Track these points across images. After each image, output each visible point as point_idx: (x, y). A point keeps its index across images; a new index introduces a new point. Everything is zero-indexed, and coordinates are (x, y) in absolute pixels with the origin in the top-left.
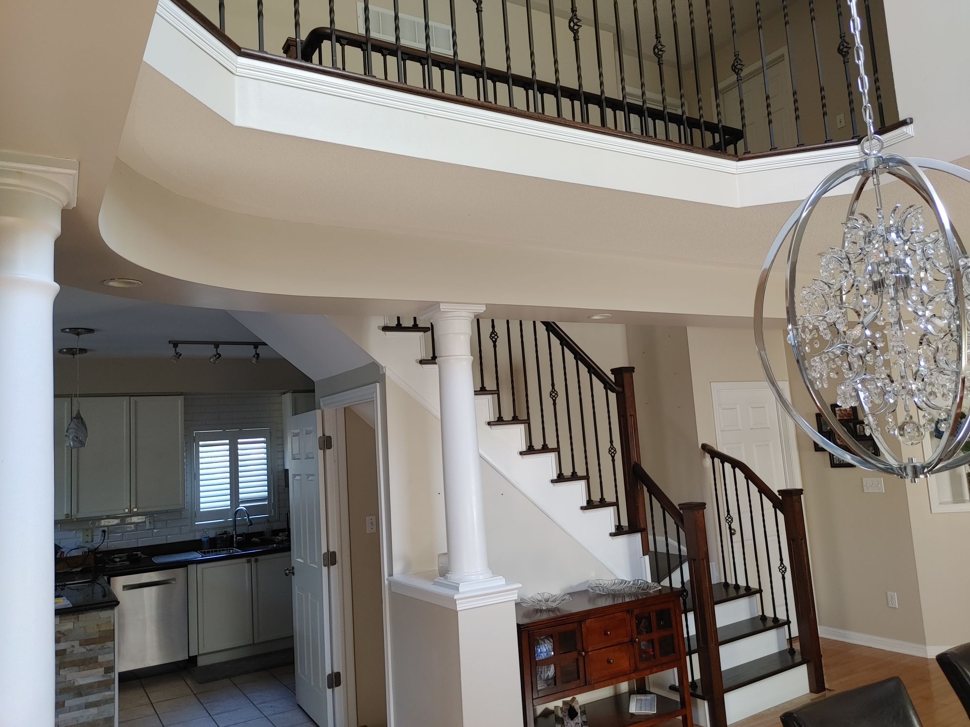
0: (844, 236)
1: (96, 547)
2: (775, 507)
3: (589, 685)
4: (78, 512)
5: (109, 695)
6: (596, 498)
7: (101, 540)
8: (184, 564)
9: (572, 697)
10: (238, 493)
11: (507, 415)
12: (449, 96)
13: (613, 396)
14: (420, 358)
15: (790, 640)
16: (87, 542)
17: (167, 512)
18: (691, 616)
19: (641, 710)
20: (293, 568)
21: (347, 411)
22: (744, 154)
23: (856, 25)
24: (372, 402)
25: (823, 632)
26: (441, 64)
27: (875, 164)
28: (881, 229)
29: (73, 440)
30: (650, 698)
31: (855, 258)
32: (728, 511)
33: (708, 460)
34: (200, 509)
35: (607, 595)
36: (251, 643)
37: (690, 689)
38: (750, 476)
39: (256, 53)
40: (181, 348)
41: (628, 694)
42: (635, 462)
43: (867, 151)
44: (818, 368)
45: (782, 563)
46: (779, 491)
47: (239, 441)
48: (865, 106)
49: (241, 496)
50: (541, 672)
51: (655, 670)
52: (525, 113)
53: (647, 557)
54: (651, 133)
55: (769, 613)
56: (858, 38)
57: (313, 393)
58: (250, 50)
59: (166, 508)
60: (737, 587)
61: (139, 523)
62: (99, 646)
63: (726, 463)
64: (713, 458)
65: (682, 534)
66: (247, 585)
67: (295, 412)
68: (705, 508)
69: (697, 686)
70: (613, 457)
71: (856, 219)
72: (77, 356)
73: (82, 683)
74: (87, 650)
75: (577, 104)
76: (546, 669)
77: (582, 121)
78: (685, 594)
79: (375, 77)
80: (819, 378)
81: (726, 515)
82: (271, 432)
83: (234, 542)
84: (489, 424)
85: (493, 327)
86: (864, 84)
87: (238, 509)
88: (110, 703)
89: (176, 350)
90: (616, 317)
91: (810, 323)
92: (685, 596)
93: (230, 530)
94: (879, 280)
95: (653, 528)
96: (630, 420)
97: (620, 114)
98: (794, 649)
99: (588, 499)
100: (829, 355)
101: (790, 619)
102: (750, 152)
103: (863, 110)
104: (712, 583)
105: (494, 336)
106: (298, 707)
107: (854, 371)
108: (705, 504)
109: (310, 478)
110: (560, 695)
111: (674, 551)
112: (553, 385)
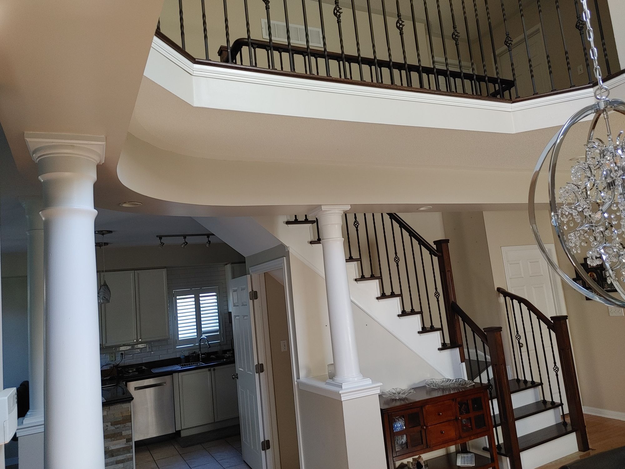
0: (586, 153)
1: (118, 364)
2: (549, 328)
3: (429, 448)
4: (106, 342)
5: (129, 456)
6: (428, 325)
7: (120, 359)
8: (170, 373)
9: (418, 456)
10: (201, 328)
11: (367, 274)
12: (322, 77)
13: (435, 259)
14: (310, 240)
15: (564, 416)
16: (112, 361)
17: (159, 340)
18: (495, 402)
19: (464, 464)
20: (237, 374)
21: (266, 275)
22: (516, 98)
23: (587, 15)
24: (282, 269)
25: (585, 410)
26: (315, 55)
27: (605, 105)
28: (611, 148)
29: (102, 299)
30: (470, 456)
31: (595, 167)
32: (517, 332)
33: (502, 298)
34: (178, 338)
35: (439, 389)
36: (213, 421)
37: (497, 449)
38: (531, 308)
39: (204, 61)
40: (164, 240)
41: (455, 453)
42: (453, 301)
43: (598, 97)
44: (573, 240)
45: (555, 365)
46: (551, 318)
47: (201, 295)
48: (596, 68)
49: (203, 329)
50: (398, 439)
51: (472, 438)
52: (371, 84)
53: (464, 364)
54: (453, 89)
55: (548, 399)
56: (589, 24)
57: (244, 264)
58: (201, 59)
59: (158, 339)
60: (525, 381)
61: (143, 348)
62: (122, 425)
63: (514, 300)
64: (505, 297)
65: (487, 348)
66: (209, 384)
67: (234, 277)
68: (501, 330)
69: (501, 448)
70: (438, 299)
71: (593, 142)
72: (103, 247)
73: (113, 449)
74: (115, 428)
75: (403, 72)
76: (401, 438)
77: (408, 86)
78: (491, 387)
79: (277, 69)
80: (574, 247)
81: (516, 335)
82: (219, 289)
83: (200, 358)
84: (356, 280)
85: (356, 218)
86: (594, 54)
87: (201, 337)
88: (130, 461)
89: (161, 241)
90: (435, 208)
91: (566, 211)
92: (490, 389)
93: (197, 351)
94: (612, 181)
95: (467, 344)
96: (448, 274)
97: (432, 77)
98: (566, 422)
99: (423, 326)
100: (580, 232)
101: (563, 403)
102: (520, 97)
103: (594, 70)
104: (509, 379)
105: (356, 224)
106: (244, 462)
107: (598, 241)
108: (502, 328)
109: (245, 318)
110: (410, 454)
111: (481, 358)
112: (396, 253)
